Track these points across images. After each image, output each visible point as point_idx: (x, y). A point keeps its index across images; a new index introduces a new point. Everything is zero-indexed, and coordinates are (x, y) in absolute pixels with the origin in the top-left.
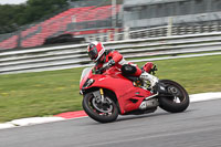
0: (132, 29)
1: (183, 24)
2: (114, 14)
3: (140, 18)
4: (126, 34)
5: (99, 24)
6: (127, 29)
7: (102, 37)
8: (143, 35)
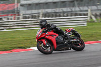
0: (24, 15)
1: (47, 13)
2: (16, 7)
3: (28, 10)
4: (21, 17)
5: (9, 12)
6: (21, 14)
7: (10, 18)
8: (29, 18)
